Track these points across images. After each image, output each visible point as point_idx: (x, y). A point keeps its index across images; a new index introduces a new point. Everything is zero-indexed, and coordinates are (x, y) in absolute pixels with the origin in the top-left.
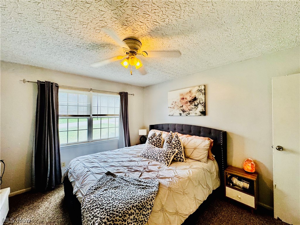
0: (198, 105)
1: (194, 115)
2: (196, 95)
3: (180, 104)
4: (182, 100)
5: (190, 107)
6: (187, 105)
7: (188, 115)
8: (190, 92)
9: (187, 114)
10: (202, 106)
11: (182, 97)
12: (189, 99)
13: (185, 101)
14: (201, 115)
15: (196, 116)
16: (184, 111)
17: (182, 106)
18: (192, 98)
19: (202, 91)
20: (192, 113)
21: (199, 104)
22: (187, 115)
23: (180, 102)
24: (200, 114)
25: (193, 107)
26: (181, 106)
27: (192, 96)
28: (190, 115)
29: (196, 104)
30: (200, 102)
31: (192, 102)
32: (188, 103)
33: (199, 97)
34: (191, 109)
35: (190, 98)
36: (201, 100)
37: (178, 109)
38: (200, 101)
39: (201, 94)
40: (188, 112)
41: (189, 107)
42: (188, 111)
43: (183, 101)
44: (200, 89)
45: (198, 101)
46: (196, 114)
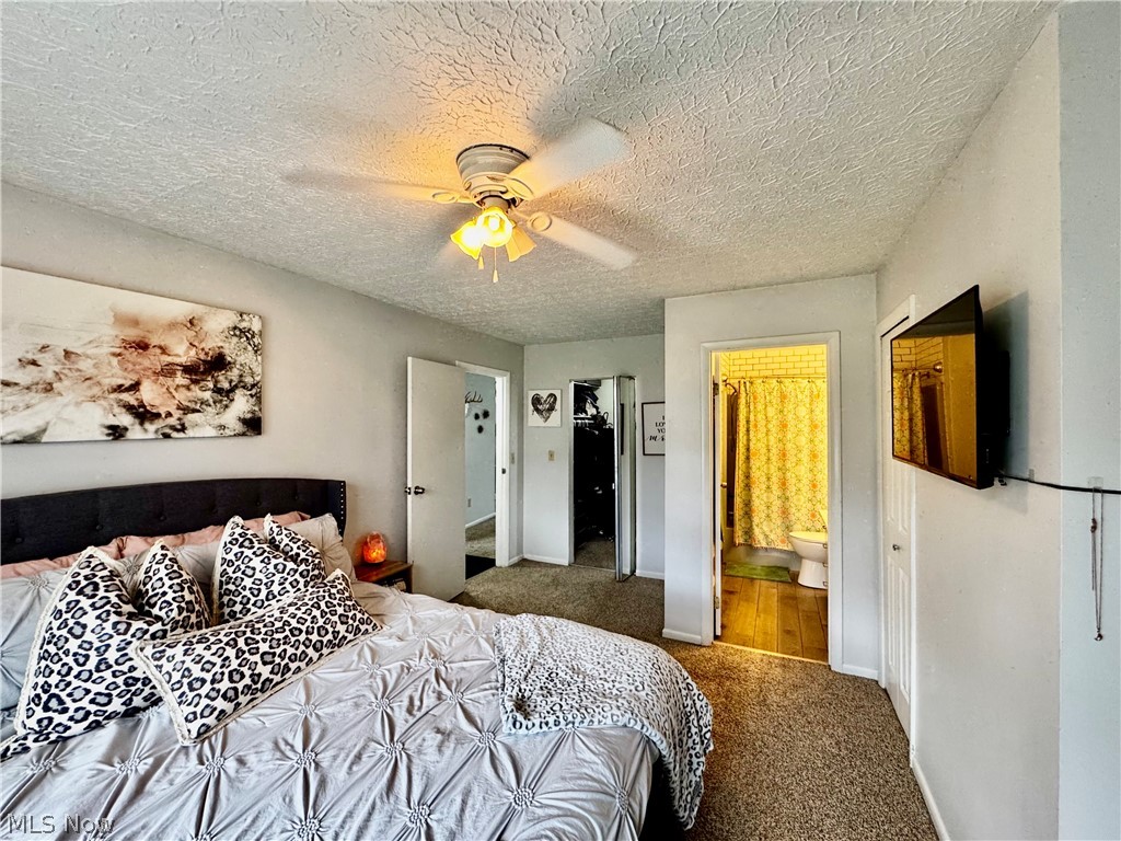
0: (232, 390)
1: (212, 432)
2: (226, 345)
3: (117, 370)
4: (132, 355)
5: (189, 394)
6: (169, 381)
7: (175, 434)
8: (191, 322)
9: (168, 431)
10: (252, 396)
11: (132, 334)
12: (183, 353)
13: (154, 360)
14: (244, 434)
15: (222, 437)
16: (143, 414)
17: (135, 387)
18: (202, 357)
19: (253, 336)
20: (203, 425)
21: (236, 387)
22: (166, 436)
23: (115, 361)
24: (239, 428)
25: (207, 395)
26: (120, 382)
27: (203, 345)
28: (190, 433)
29: (226, 385)
30: (240, 381)
31: (203, 373)
32: (179, 374)
33: (241, 359)
34: (192, 406)
35: (193, 352)
36: (247, 370)
37: (93, 399)
38: (241, 376)
39: (250, 348)
40: (172, 421)
41: (183, 397)
42: (177, 414)
43: (147, 363)
44: (243, 325)
45: (234, 374)
46: (222, 427)
